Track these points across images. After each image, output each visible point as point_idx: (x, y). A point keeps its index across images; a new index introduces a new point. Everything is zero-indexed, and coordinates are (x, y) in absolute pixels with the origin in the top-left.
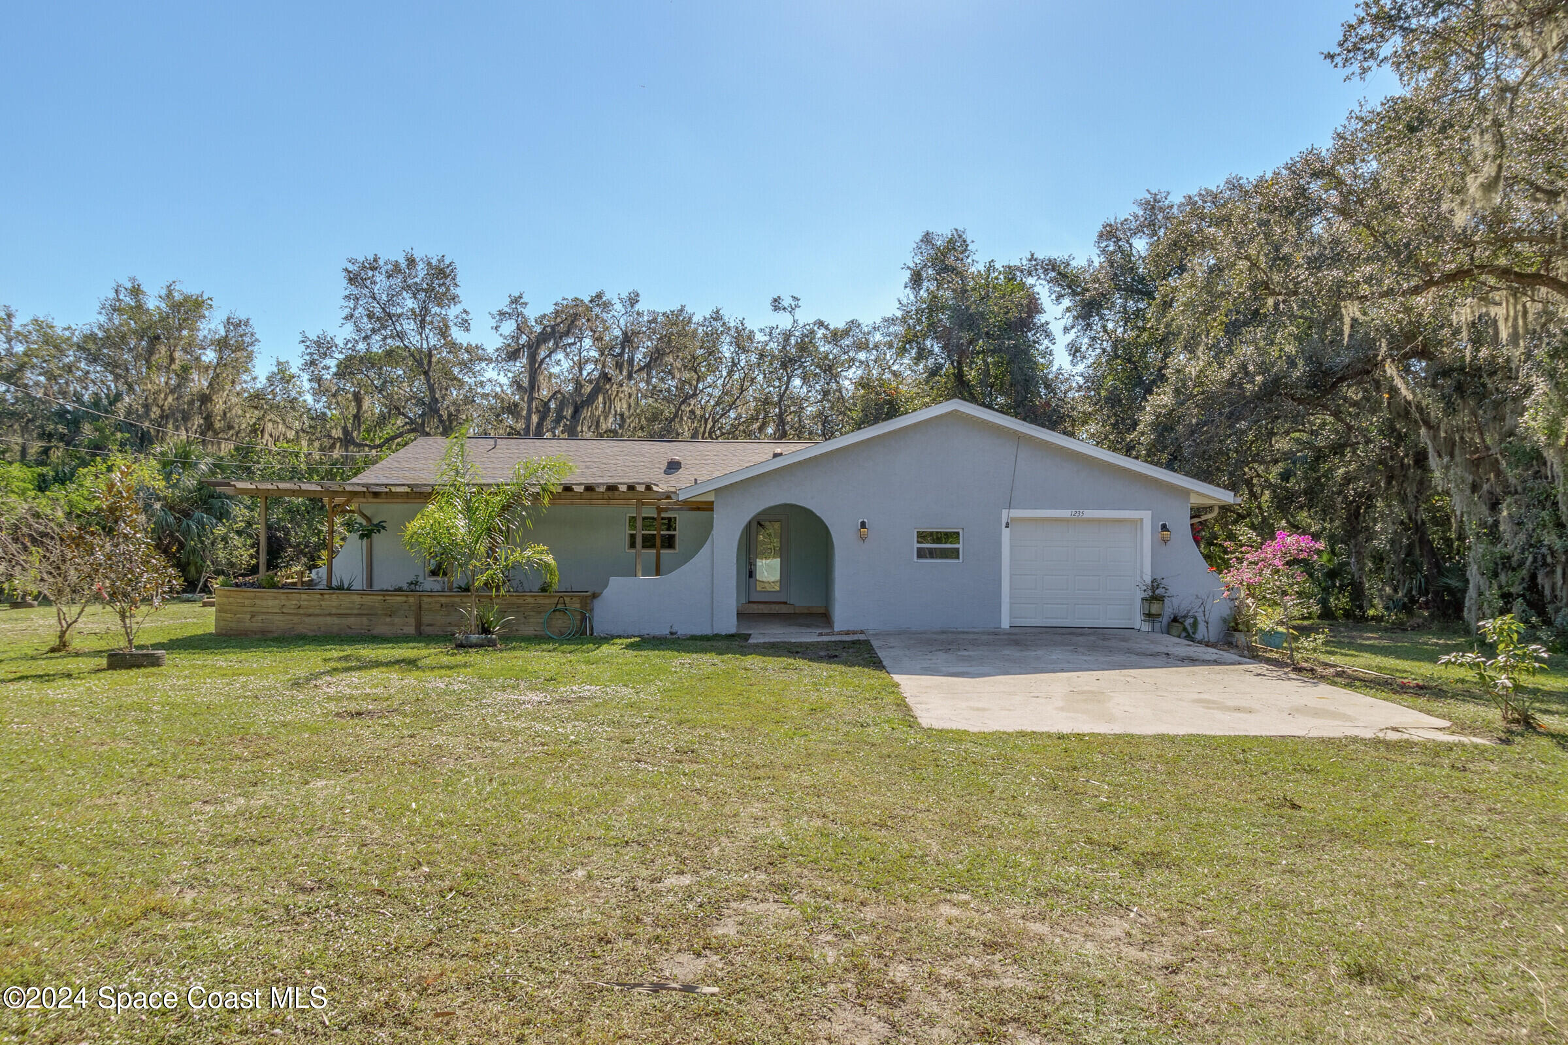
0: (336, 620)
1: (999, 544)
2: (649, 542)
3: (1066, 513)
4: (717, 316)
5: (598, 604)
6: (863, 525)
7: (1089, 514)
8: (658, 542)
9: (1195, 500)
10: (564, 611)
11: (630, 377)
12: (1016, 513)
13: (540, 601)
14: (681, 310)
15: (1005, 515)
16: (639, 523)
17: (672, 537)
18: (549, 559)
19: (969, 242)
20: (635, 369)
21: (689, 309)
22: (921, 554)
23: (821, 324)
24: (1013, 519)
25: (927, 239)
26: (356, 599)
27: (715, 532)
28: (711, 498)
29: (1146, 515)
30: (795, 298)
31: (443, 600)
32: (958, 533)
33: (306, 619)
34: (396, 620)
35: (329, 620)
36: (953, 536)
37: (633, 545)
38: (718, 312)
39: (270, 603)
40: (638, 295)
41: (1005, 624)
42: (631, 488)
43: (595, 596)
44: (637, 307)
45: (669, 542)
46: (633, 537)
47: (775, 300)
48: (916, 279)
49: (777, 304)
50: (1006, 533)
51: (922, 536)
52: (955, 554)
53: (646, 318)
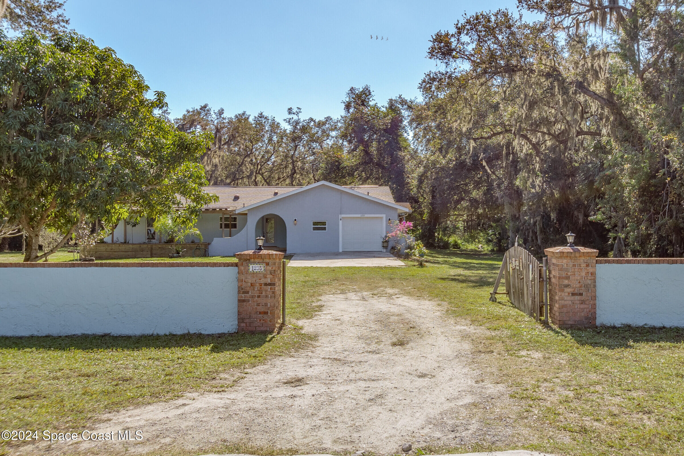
0: (124, 253)
1: (338, 225)
2: (227, 226)
3: (359, 216)
4: (261, 116)
5: (210, 247)
6: (295, 220)
7: (366, 216)
8: (230, 226)
9: (399, 211)
10: (199, 249)
11: (220, 148)
12: (343, 216)
13: (191, 246)
14: (244, 114)
15: (341, 216)
16: (223, 220)
17: (235, 224)
18: (198, 232)
19: (371, 91)
20: (223, 143)
21: (248, 113)
22: (314, 229)
23: (312, 119)
24: (343, 218)
25: (352, 89)
26: (131, 246)
27: (248, 223)
28: (246, 212)
29: (384, 216)
30: (298, 108)
31: (160, 246)
32: (325, 222)
33: (114, 253)
34: (144, 253)
35: (122, 253)
36: (324, 223)
37: (221, 227)
38: (261, 114)
39: (102, 248)
40: (223, 110)
41: (341, 250)
42: (221, 209)
43: (209, 244)
44: (222, 116)
45: (235, 226)
46: (221, 224)
47: (289, 109)
48: (348, 107)
49: (290, 111)
50: (341, 222)
51: (315, 224)
52: (324, 229)
53: (227, 121)
